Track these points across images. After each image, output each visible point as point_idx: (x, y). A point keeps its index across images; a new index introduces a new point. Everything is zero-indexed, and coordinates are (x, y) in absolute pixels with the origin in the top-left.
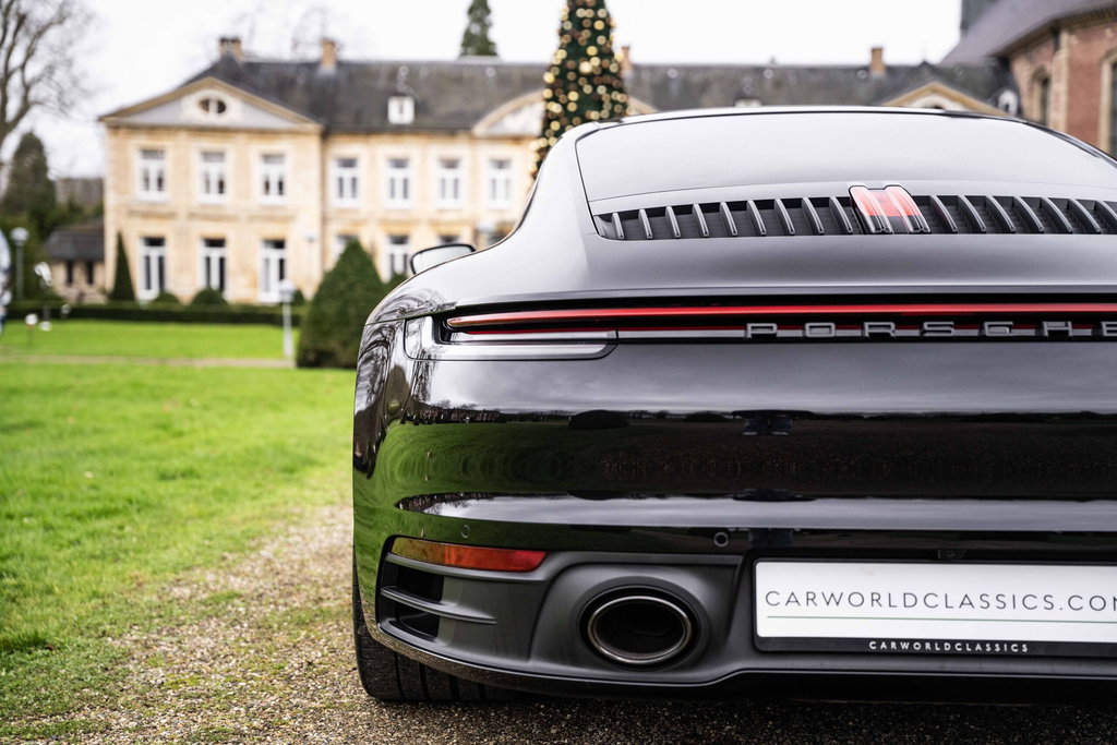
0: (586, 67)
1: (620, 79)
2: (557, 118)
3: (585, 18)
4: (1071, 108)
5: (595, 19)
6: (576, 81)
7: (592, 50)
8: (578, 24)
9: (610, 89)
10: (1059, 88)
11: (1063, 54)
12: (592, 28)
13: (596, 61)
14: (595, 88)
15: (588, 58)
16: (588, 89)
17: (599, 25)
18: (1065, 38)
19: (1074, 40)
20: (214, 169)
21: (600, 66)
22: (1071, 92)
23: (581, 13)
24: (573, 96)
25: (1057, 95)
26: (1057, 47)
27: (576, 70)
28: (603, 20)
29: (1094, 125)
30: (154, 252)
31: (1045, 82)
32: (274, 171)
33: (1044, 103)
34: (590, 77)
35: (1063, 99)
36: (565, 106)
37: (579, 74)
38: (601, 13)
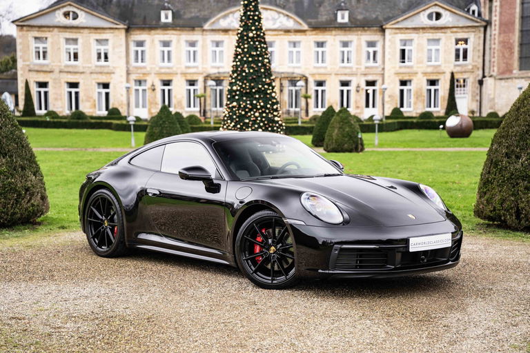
0: (251, 35)
1: (264, 39)
2: (240, 54)
3: (250, 15)
4: (501, 14)
5: (254, 16)
6: (247, 40)
7: (253, 28)
8: (248, 18)
9: (260, 42)
10: (497, 4)
12: (253, 19)
13: (254, 32)
14: (254, 42)
15: (252, 31)
16: (252, 43)
17: (256, 18)
20: (72, 48)
21: (256, 34)
22: (501, 6)
23: (249, 13)
24: (246, 46)
25: (496, 7)
27: (247, 36)
28: (258, 16)
29: (513, 23)
30: (43, 90)
32: (102, 49)
33: (490, 10)
34: (252, 38)
35: (498, 9)
36: (243, 50)
37: (248, 37)
38: (257, 13)
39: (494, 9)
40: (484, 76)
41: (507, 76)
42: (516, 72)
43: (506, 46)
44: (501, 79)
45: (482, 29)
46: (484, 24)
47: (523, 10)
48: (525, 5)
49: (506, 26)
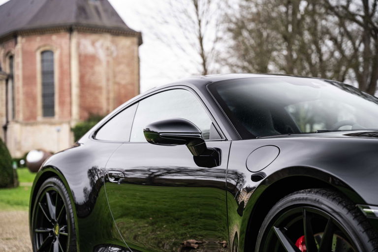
4: (24, 69)
10: (18, 60)
11: (19, 46)
18: (19, 39)
19: (24, 40)
22: (24, 62)
25: (18, 63)
26: (16, 43)
29: (34, 77)
31: (11, 57)
33: (11, 66)
35: (20, 65)
39: (15, 64)
40: (7, 122)
41: (32, 121)
42: (40, 118)
43: (30, 97)
44: (27, 124)
45: (4, 82)
46: (5, 77)
47: (43, 67)
48: (45, 64)
49: (29, 80)
